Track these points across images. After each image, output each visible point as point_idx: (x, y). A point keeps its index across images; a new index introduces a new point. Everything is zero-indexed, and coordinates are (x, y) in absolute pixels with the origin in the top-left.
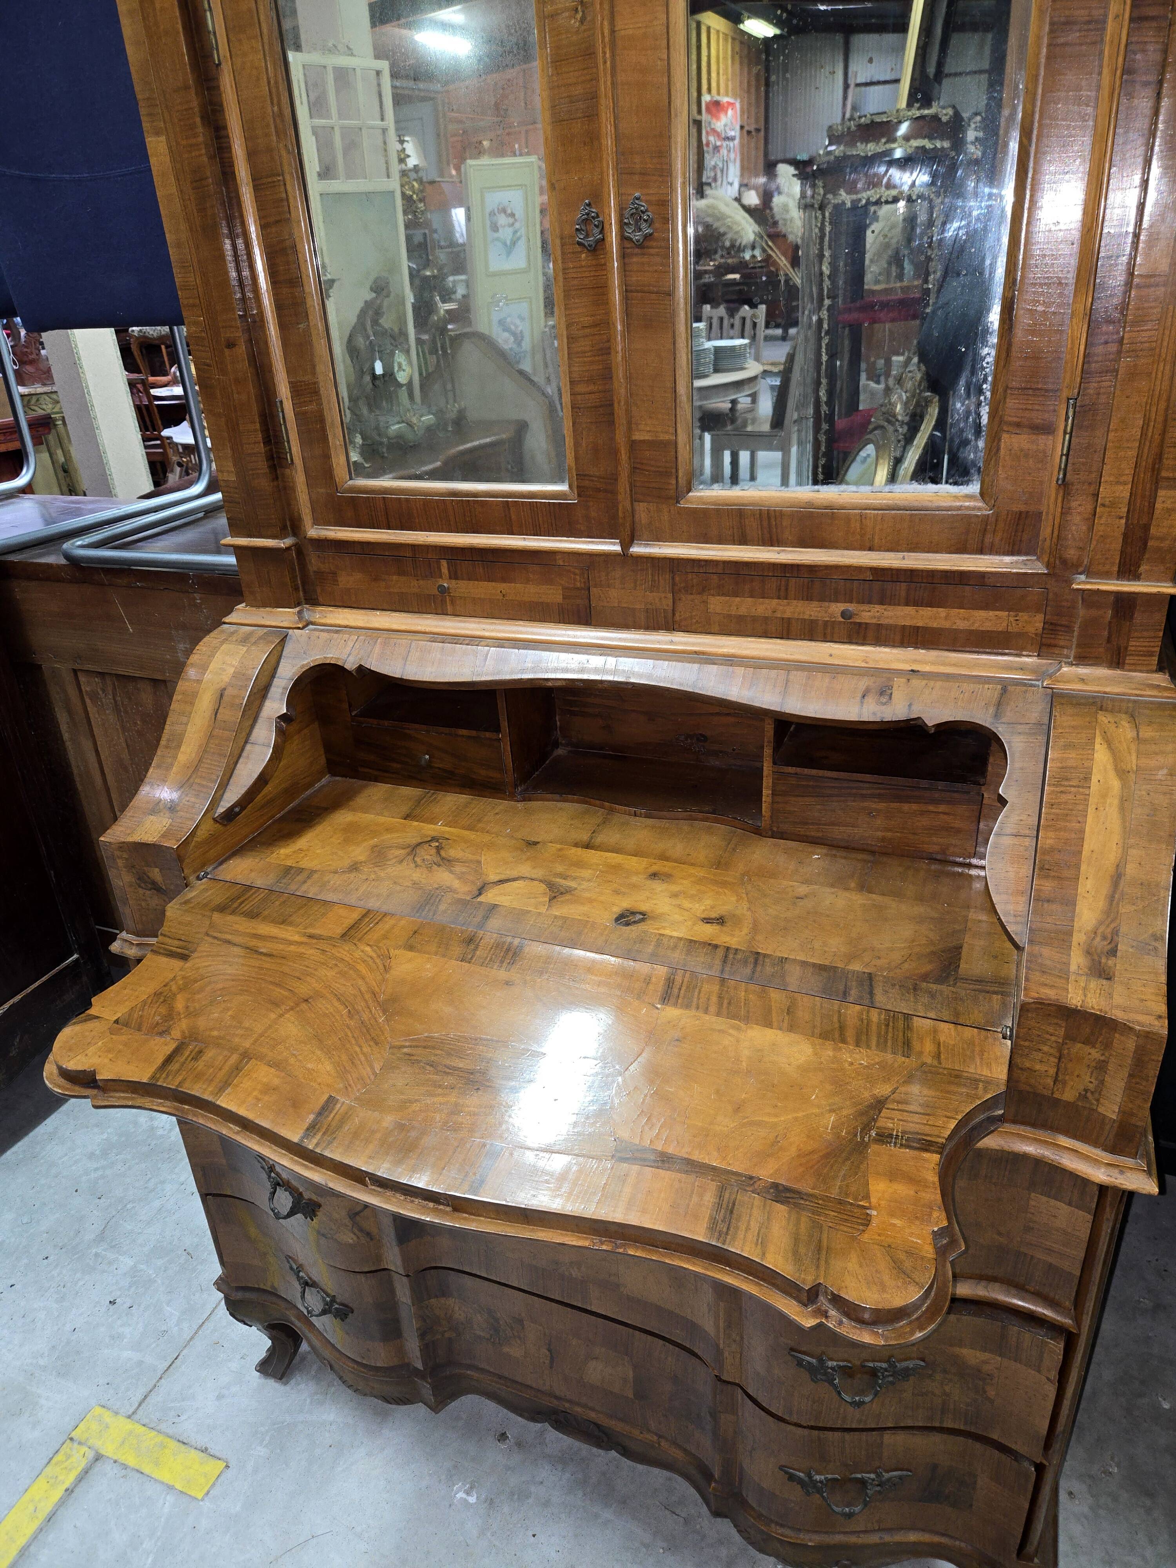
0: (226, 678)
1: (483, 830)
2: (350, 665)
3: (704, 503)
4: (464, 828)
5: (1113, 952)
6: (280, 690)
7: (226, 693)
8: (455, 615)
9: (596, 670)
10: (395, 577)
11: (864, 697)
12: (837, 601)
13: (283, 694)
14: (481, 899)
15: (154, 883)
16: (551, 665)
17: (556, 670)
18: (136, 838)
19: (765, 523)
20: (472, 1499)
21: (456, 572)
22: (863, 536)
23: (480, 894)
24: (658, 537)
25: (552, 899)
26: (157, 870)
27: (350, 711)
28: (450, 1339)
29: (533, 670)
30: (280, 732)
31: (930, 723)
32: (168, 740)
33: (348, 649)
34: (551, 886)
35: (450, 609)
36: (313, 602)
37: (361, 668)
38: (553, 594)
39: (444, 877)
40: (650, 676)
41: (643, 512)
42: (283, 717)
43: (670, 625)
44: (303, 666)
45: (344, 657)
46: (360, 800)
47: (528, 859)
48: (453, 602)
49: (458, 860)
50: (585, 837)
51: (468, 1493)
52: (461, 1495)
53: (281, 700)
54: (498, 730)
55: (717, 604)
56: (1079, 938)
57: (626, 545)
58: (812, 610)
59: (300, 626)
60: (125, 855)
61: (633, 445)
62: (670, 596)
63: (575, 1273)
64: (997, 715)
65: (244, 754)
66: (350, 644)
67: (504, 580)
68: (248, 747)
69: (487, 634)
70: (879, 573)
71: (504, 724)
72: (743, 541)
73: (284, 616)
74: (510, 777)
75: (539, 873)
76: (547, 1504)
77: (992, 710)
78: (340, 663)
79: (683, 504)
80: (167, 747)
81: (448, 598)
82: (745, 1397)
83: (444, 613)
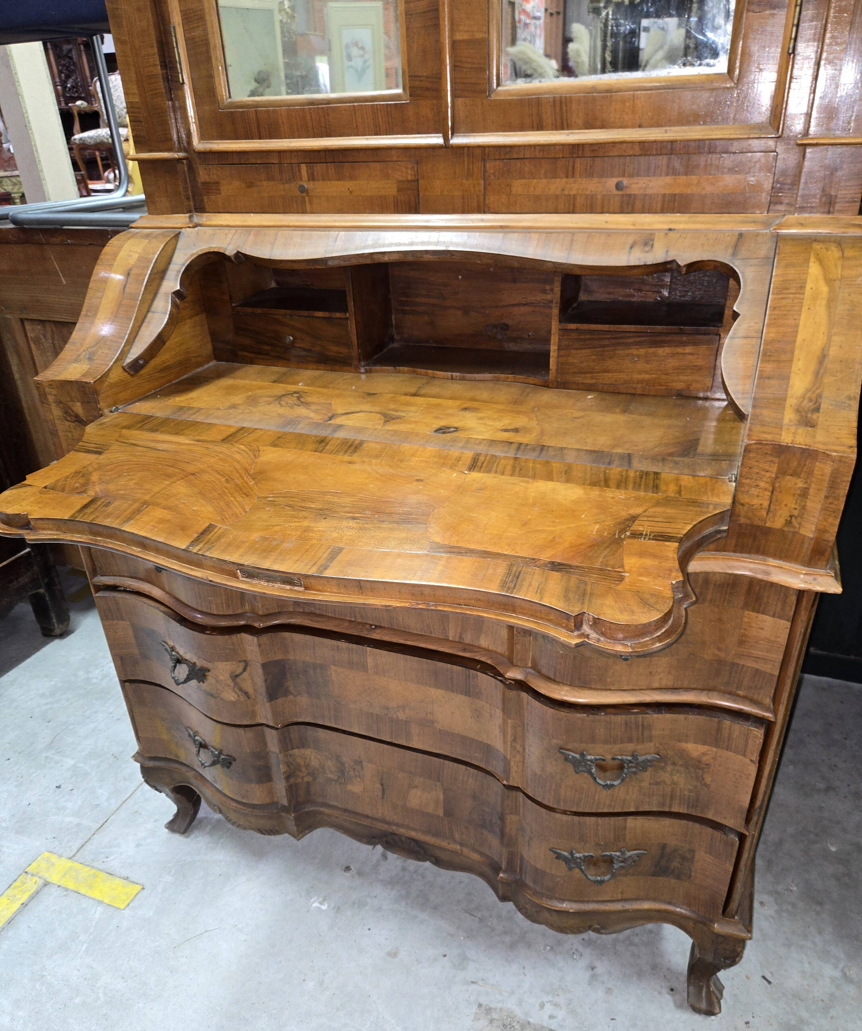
0: (133, 260)
1: (333, 388)
2: (230, 251)
3: (510, 95)
4: (319, 387)
5: (816, 412)
6: (175, 273)
7: (132, 272)
8: (312, 212)
9: (423, 243)
10: (265, 183)
11: (631, 248)
12: (612, 175)
13: (177, 275)
14: (331, 422)
15: (77, 416)
16: (387, 242)
17: (390, 245)
18: (62, 377)
19: (558, 109)
20: (324, 907)
21: (313, 174)
22: (634, 115)
23: (330, 420)
24: (473, 129)
25: (385, 422)
26: (79, 404)
27: (231, 303)
28: (308, 782)
29: (373, 246)
30: (174, 304)
31: (682, 263)
32: (88, 311)
33: (228, 241)
34: (385, 415)
35: (308, 208)
36: (201, 209)
37: (238, 254)
38: (388, 188)
39: (302, 411)
40: (465, 245)
41: (461, 106)
42: (177, 294)
43: (482, 209)
44: (193, 254)
45: (224, 246)
46: (239, 373)
47: (368, 402)
48: (311, 202)
49: (313, 403)
50: (413, 390)
51: (321, 903)
52: (316, 905)
53: (176, 279)
54: (346, 310)
56: (792, 402)
57: (446, 138)
59: (191, 225)
60: (54, 392)
61: (455, 45)
62: (482, 182)
63: (401, 715)
64: (734, 254)
65: (147, 320)
66: (230, 236)
67: (350, 178)
68: (150, 315)
69: (337, 224)
70: (646, 148)
71: (351, 304)
73: (180, 220)
74: (355, 351)
75: (377, 409)
76: (379, 909)
77: (730, 251)
78: (222, 251)
79: (493, 97)
80: (86, 316)
81: (307, 198)
82: (526, 798)
83: (304, 212)
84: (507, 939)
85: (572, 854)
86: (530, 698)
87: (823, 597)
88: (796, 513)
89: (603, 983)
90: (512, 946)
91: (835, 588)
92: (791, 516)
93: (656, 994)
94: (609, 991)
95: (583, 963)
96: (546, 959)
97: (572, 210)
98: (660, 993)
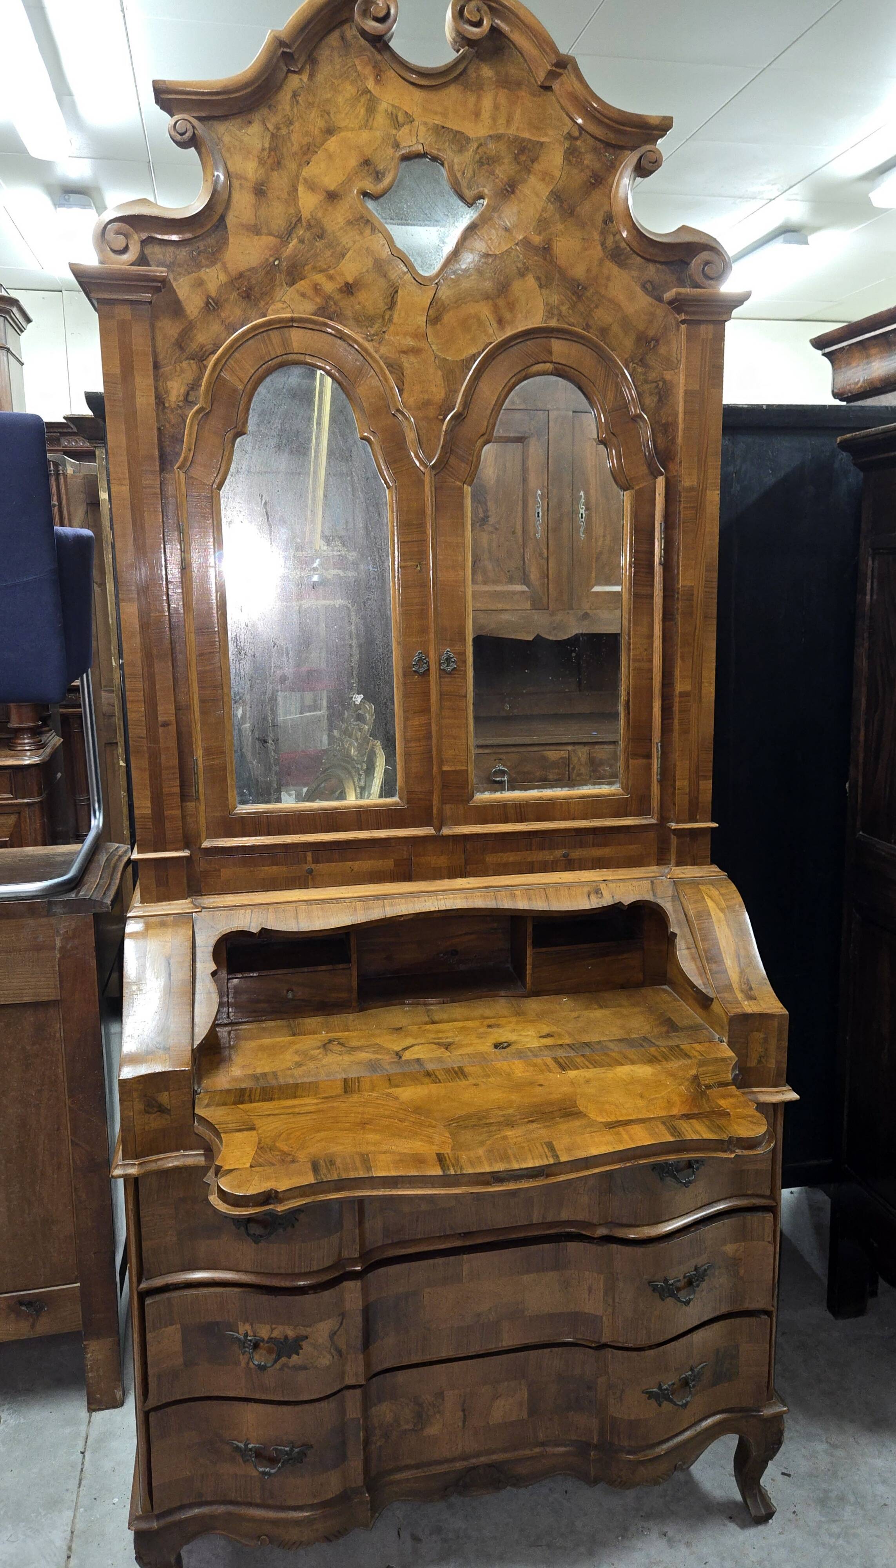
0: (169, 949)
2: (255, 929)
3: (483, 802)
5: (751, 989)
6: (206, 955)
7: (172, 961)
11: (588, 896)
12: (558, 849)
13: (208, 956)
14: (402, 1059)
15: (161, 1106)
19: (518, 810)
21: (317, 859)
22: (569, 813)
23: (400, 1057)
24: (458, 823)
25: (445, 1049)
31: (625, 904)
33: (246, 919)
37: (262, 930)
38: (388, 864)
39: (365, 1055)
41: (448, 809)
42: (214, 973)
43: (464, 874)
44: (216, 935)
45: (247, 924)
47: (405, 1036)
48: (313, 879)
49: (364, 1046)
53: (208, 959)
54: (347, 961)
55: (491, 859)
56: (735, 986)
57: (438, 830)
58: (546, 856)
59: (200, 909)
61: (444, 774)
62: (463, 857)
64: (654, 895)
66: (247, 915)
67: (353, 860)
69: (346, 895)
70: (578, 831)
72: (506, 821)
73: (184, 905)
74: (355, 995)
77: (651, 893)
78: (246, 929)
79: (471, 803)
81: (310, 877)
82: (614, 1351)
83: (306, 887)
84: (582, 1549)
85: (660, 1387)
86: (619, 1246)
87: (788, 1104)
88: (762, 1054)
89: (680, 1541)
90: (591, 1553)
91: (793, 1096)
92: (760, 1057)
93: (722, 1527)
94: (688, 1544)
95: (654, 1535)
96: (624, 1547)
97: (531, 871)
98: (724, 1525)
